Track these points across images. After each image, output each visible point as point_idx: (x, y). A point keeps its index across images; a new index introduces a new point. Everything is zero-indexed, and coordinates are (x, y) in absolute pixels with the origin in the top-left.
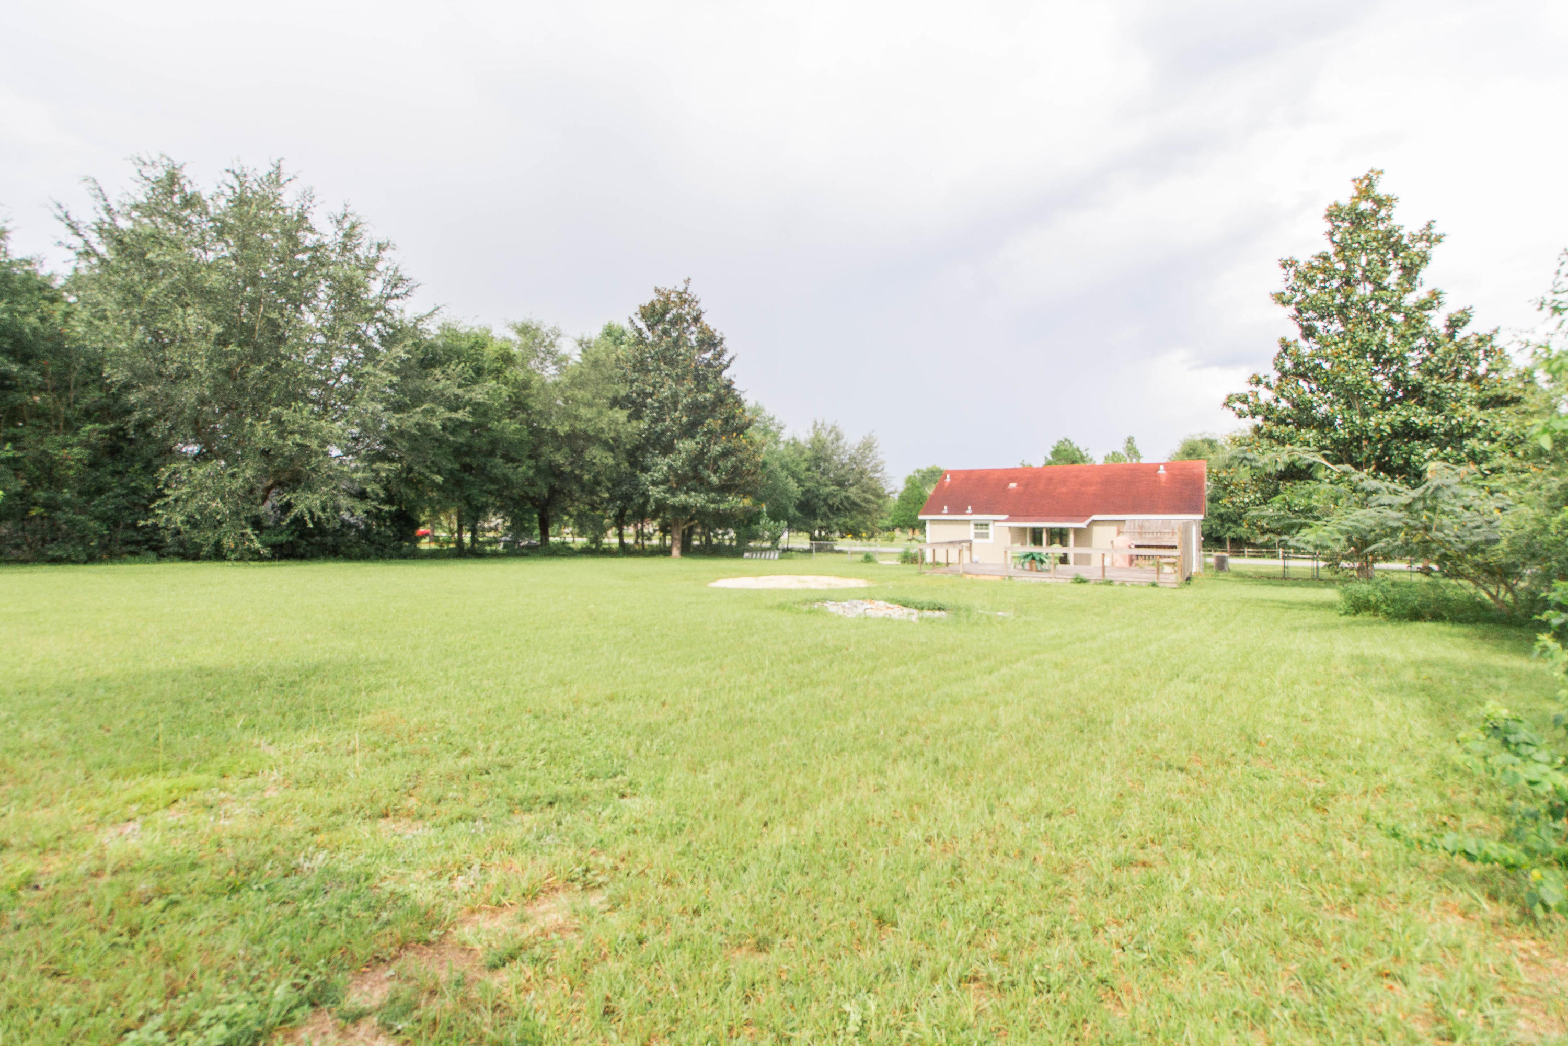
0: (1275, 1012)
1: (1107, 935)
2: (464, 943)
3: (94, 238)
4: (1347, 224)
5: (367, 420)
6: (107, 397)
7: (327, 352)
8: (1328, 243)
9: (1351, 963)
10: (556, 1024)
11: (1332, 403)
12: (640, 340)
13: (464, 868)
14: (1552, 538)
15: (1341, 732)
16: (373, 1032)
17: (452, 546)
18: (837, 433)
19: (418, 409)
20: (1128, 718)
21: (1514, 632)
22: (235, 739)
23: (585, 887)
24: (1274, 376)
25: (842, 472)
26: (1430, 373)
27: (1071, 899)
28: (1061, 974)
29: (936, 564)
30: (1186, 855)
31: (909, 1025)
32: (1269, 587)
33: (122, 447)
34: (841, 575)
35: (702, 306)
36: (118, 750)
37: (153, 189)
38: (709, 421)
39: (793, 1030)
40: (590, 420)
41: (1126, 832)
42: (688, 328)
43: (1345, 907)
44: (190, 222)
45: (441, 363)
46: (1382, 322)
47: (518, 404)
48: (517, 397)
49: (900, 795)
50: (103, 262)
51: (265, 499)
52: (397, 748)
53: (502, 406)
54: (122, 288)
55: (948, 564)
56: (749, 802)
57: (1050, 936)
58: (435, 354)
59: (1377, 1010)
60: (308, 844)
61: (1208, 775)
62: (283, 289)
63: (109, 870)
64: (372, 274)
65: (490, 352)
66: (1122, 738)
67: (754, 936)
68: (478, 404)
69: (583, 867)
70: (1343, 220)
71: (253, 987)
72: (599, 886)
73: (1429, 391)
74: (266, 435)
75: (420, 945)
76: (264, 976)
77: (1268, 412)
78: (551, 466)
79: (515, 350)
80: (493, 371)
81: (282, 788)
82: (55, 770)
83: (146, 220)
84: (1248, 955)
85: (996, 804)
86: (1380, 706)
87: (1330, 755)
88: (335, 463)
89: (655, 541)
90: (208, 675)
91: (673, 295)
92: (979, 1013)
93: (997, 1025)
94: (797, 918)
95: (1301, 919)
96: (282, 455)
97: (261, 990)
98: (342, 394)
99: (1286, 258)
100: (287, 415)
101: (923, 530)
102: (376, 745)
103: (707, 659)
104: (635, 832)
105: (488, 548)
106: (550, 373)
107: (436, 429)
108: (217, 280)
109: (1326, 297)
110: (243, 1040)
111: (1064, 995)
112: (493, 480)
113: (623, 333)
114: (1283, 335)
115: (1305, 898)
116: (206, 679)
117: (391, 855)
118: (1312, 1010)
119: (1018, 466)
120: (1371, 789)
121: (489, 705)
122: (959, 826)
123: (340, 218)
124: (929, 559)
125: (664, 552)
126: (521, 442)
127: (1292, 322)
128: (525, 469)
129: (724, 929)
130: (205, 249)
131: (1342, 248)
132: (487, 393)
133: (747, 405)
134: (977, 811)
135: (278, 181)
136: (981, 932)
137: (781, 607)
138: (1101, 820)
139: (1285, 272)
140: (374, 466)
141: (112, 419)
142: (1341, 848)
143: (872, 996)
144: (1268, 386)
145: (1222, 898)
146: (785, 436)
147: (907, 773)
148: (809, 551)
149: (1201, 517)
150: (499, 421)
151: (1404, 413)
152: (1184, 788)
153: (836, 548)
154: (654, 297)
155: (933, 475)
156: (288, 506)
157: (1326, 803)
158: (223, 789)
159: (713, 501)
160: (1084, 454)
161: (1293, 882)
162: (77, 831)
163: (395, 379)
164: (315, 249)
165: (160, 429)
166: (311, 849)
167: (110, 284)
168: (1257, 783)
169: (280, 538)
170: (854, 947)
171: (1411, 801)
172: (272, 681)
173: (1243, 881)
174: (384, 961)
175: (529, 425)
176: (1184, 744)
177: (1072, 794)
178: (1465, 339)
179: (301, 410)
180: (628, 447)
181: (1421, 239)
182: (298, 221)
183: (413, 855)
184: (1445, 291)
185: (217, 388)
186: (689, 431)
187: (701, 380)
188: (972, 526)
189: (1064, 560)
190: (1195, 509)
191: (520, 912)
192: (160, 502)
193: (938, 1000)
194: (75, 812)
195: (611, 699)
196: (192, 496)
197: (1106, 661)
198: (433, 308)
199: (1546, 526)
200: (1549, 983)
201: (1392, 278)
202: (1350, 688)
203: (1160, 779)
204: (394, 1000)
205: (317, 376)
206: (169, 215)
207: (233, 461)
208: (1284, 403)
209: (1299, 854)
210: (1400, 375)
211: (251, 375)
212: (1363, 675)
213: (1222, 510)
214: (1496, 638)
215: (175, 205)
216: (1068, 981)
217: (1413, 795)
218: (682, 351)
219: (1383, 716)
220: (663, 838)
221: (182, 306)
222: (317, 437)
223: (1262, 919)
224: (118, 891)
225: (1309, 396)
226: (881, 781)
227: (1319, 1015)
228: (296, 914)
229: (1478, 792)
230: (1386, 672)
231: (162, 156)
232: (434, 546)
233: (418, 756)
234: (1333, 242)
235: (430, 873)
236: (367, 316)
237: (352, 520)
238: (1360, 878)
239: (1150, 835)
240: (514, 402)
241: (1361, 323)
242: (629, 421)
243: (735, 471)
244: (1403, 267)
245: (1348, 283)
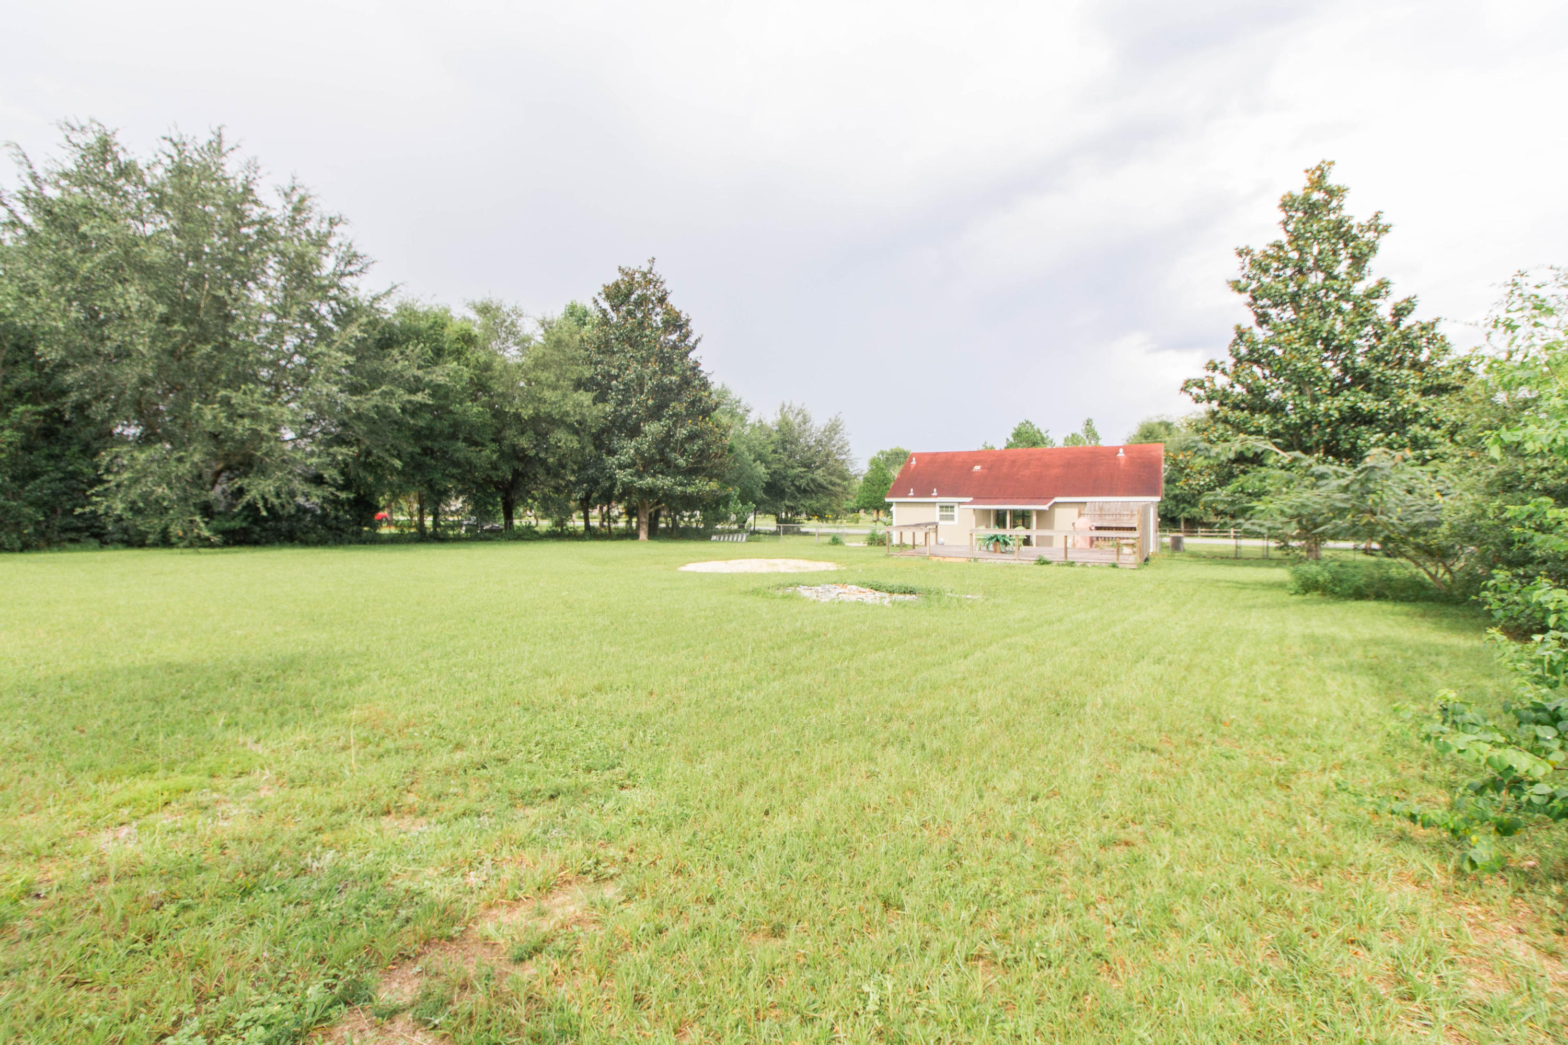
0: (1256, 979)
1: (1098, 912)
2: (487, 938)
3: (20, 208)
4: (1300, 214)
5: (323, 402)
6: (39, 377)
7: (278, 331)
8: (1283, 232)
9: (1320, 932)
10: (590, 1013)
11: (1284, 390)
12: (605, 321)
13: (475, 864)
14: (1490, 522)
15: (1298, 711)
16: (410, 1028)
17: (413, 530)
18: (804, 416)
19: (376, 391)
20: (1099, 700)
21: (1451, 610)
22: (220, 738)
23: (597, 879)
24: (1231, 361)
25: (809, 454)
26: (1377, 360)
27: (1062, 878)
28: (1060, 950)
29: (902, 545)
30: (1164, 834)
31: (924, 1002)
32: (1222, 567)
33: (58, 430)
34: (809, 558)
35: (667, 287)
36: (97, 752)
37: (83, 157)
38: (673, 404)
39: (815, 1010)
40: (555, 403)
41: (1107, 812)
42: (653, 309)
43: (1311, 880)
44: (126, 192)
45: (399, 344)
46: (1332, 310)
47: (479, 386)
48: (479, 379)
49: (893, 781)
50: (31, 233)
51: (214, 484)
52: (388, 744)
53: (463, 388)
54: (53, 262)
55: (914, 546)
56: (748, 792)
57: (1046, 915)
58: (392, 334)
59: (1346, 974)
60: (314, 844)
61: (1178, 755)
62: (228, 264)
63: (112, 876)
64: (324, 250)
65: (450, 332)
66: (1096, 721)
67: (768, 923)
68: (439, 386)
69: (593, 860)
70: (1297, 210)
71: (283, 989)
72: (611, 878)
73: (1375, 377)
74: (215, 418)
75: (443, 941)
76: (293, 977)
77: (1223, 397)
78: (514, 450)
79: (476, 331)
80: (453, 352)
81: (276, 787)
82: (34, 774)
83: (76, 190)
84: (1228, 928)
85: (984, 787)
86: (1332, 685)
87: (1290, 734)
88: (289, 447)
89: (622, 524)
90: (178, 671)
91: (637, 275)
92: (987, 989)
93: (1004, 999)
94: (807, 903)
95: (1273, 892)
96: (233, 439)
97: (290, 991)
98: (296, 376)
99: (1242, 246)
100: (236, 398)
101: (889, 514)
102: (367, 742)
103: (688, 646)
104: (640, 823)
105: (451, 533)
106: (512, 355)
107: (395, 411)
108: (157, 254)
109: (1281, 286)
110: (282, 1041)
111: (1063, 969)
112: (457, 464)
113: (586, 314)
114: (1238, 322)
115: (1275, 872)
116: (178, 676)
117: (400, 853)
118: (1287, 976)
119: (981, 448)
120: (1330, 764)
121: (476, 698)
122: (952, 810)
123: (288, 190)
124: (896, 540)
125: (630, 535)
126: (484, 425)
127: (1247, 309)
128: (489, 453)
129: (739, 916)
130: (142, 221)
131: (1296, 237)
132: (448, 375)
133: (713, 388)
134: (968, 794)
135: (220, 151)
136: (983, 912)
137: (755, 592)
138: (1084, 802)
139: (1241, 260)
140: (331, 450)
141: (47, 400)
142: (1305, 824)
143: (888, 976)
144: (1223, 372)
145: (1201, 874)
146: (752, 418)
147: (897, 760)
148: (776, 533)
149: (1158, 499)
150: (461, 403)
151: (1352, 398)
152: (1158, 769)
153: (803, 530)
154: (618, 277)
155: (897, 456)
156: (241, 492)
157: (1289, 780)
158: (216, 790)
159: (681, 485)
160: (1045, 435)
161: (1263, 856)
162: (70, 837)
163: (351, 359)
164: (262, 223)
165: (98, 410)
166: (318, 848)
167: (41, 257)
168: (1223, 762)
169: (233, 524)
170: (864, 930)
171: (1365, 777)
172: (247, 678)
173: (1218, 857)
174: (409, 958)
175: (491, 407)
176: (1154, 726)
177: (1054, 777)
178: (1409, 327)
179: (252, 392)
180: (594, 431)
181: (1369, 229)
182: (244, 193)
183: (422, 852)
184: (1392, 281)
185: (161, 368)
186: (655, 414)
187: (666, 363)
188: (938, 508)
189: (1027, 542)
190: (1152, 492)
191: (536, 905)
192: (99, 488)
193: (948, 978)
194: (65, 817)
195: (599, 689)
196: (135, 481)
197: (1075, 644)
198: (388, 287)
199: (1485, 511)
200: (1495, 945)
201: (1342, 268)
202: (1304, 668)
203: (1137, 760)
204: (428, 995)
205: (268, 357)
206: (103, 186)
207: (178, 443)
208: (1238, 389)
209: (1266, 829)
210: (1348, 362)
211: (197, 355)
212: (1315, 654)
213: (1177, 492)
214: (1435, 616)
215: (108, 174)
216: (1066, 955)
217: (1367, 771)
218: (648, 332)
219: (1335, 694)
220: (668, 829)
221: (120, 282)
222: (269, 420)
223: (1238, 892)
224: (126, 897)
225: (1263, 382)
226: (872, 767)
227: (1294, 981)
228: (314, 915)
229: (1425, 767)
230: (1336, 650)
231: (92, 121)
232: (394, 530)
233: (412, 752)
234: (1288, 232)
235: (443, 870)
236: (320, 294)
237: (308, 505)
238: (1323, 852)
239: (1130, 815)
240: (476, 385)
241: (1312, 310)
242: (594, 404)
243: (702, 454)
244: (1353, 257)
245: (1300, 271)
